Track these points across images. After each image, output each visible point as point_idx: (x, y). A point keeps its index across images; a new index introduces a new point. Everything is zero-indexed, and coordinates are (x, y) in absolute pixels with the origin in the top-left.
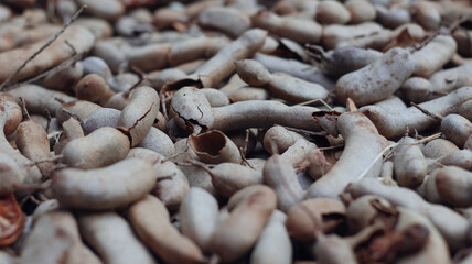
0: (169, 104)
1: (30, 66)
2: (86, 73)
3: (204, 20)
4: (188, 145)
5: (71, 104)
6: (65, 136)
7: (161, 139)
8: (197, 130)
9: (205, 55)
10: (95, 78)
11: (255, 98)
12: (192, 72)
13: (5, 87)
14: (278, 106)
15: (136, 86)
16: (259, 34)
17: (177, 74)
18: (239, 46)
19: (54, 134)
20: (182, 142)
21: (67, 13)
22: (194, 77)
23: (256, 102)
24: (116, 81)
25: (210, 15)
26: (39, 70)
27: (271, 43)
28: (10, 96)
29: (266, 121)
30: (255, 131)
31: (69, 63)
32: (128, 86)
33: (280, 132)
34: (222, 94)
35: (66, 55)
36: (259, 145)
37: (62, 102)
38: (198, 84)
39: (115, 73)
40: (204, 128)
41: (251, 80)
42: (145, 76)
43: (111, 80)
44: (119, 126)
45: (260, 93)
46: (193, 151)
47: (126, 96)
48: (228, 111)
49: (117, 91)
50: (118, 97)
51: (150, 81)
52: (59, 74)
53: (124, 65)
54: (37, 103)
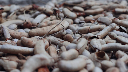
0: (89, 43)
1: (52, 31)
2: (67, 33)
3: (99, 20)
4: (94, 55)
5: (63, 42)
6: (61, 50)
7: (87, 53)
8: (97, 51)
9: (99, 30)
10: (69, 35)
11: (113, 42)
12: (96, 35)
13: (45, 36)
14: (119, 45)
15: (80, 38)
16: (114, 25)
17: (92, 35)
18: (109, 28)
19: (58, 50)
20: (93, 54)
21: (62, 17)
22: (96, 36)
23: (113, 44)
24: (75, 36)
25: (101, 19)
26: (54, 32)
27: (118, 27)
28: (46, 39)
29: (116, 49)
30: (113, 51)
31: (62, 30)
32: (78, 38)
33: (120, 52)
34: (104, 41)
35: (62, 28)
36: (114, 55)
37: (60, 41)
38: (97, 38)
39: (74, 34)
40: (99, 50)
41: (112, 37)
42: (83, 35)
43: (73, 36)
44: (76, 48)
45: (115, 41)
46: (96, 57)
47: (78, 40)
48: (106, 46)
49: (75, 39)
50: (75, 40)
51: (84, 36)
52: (59, 33)
53: (77, 31)
54: (53, 41)
